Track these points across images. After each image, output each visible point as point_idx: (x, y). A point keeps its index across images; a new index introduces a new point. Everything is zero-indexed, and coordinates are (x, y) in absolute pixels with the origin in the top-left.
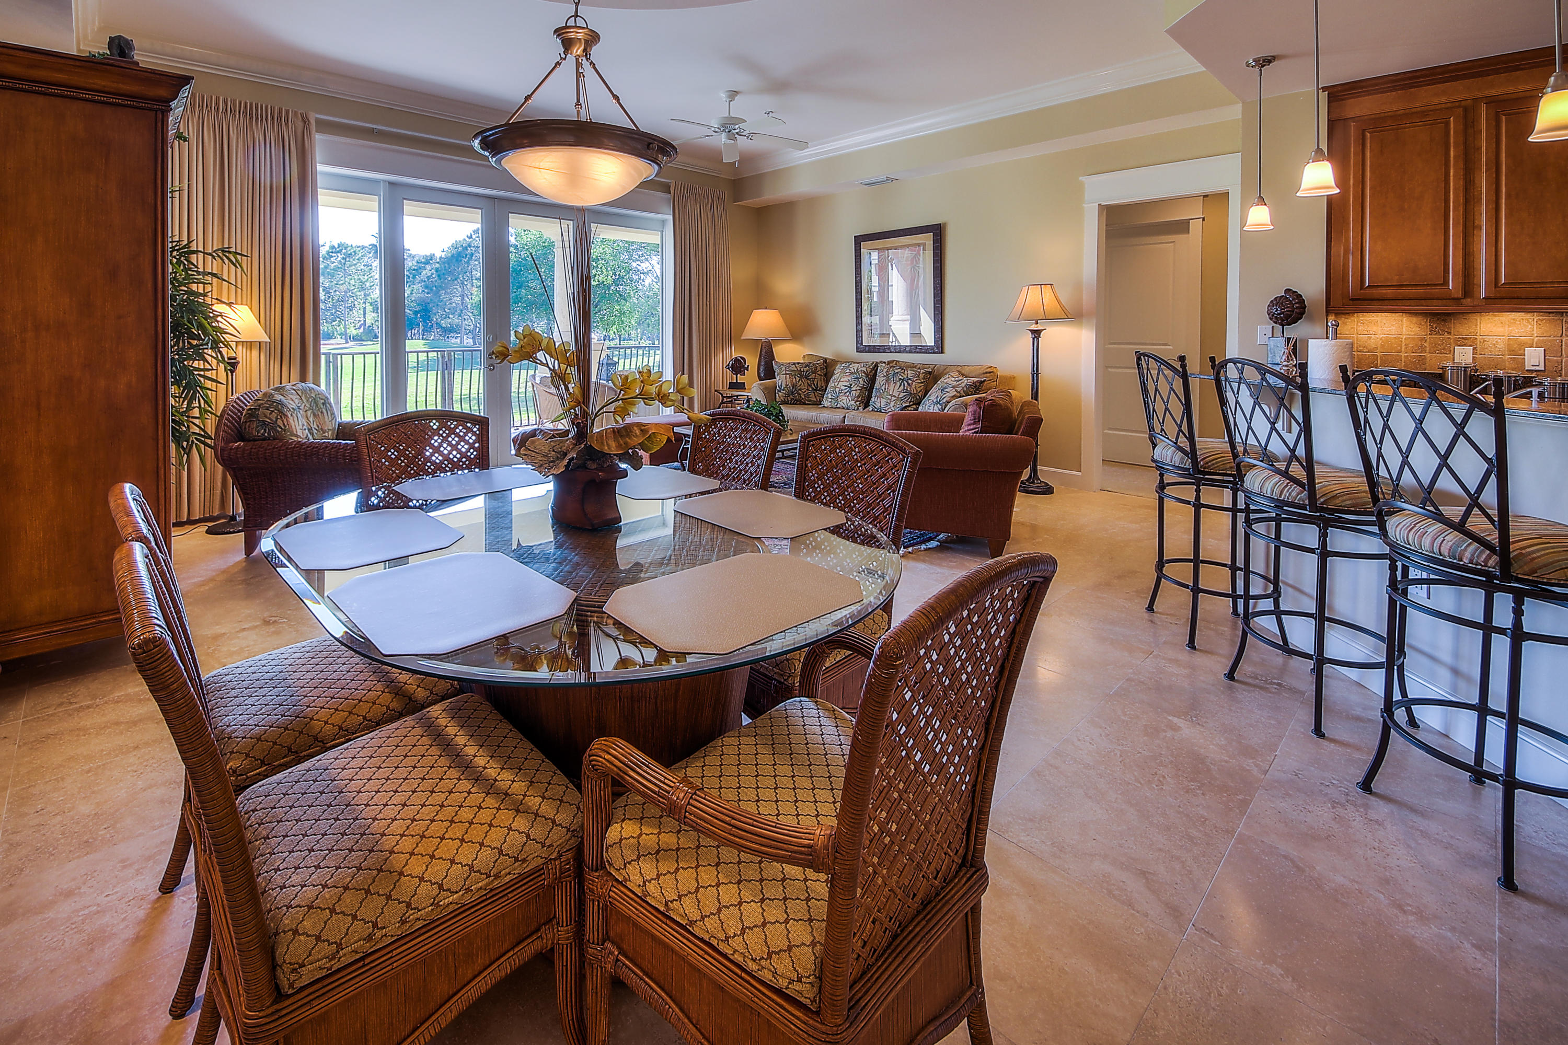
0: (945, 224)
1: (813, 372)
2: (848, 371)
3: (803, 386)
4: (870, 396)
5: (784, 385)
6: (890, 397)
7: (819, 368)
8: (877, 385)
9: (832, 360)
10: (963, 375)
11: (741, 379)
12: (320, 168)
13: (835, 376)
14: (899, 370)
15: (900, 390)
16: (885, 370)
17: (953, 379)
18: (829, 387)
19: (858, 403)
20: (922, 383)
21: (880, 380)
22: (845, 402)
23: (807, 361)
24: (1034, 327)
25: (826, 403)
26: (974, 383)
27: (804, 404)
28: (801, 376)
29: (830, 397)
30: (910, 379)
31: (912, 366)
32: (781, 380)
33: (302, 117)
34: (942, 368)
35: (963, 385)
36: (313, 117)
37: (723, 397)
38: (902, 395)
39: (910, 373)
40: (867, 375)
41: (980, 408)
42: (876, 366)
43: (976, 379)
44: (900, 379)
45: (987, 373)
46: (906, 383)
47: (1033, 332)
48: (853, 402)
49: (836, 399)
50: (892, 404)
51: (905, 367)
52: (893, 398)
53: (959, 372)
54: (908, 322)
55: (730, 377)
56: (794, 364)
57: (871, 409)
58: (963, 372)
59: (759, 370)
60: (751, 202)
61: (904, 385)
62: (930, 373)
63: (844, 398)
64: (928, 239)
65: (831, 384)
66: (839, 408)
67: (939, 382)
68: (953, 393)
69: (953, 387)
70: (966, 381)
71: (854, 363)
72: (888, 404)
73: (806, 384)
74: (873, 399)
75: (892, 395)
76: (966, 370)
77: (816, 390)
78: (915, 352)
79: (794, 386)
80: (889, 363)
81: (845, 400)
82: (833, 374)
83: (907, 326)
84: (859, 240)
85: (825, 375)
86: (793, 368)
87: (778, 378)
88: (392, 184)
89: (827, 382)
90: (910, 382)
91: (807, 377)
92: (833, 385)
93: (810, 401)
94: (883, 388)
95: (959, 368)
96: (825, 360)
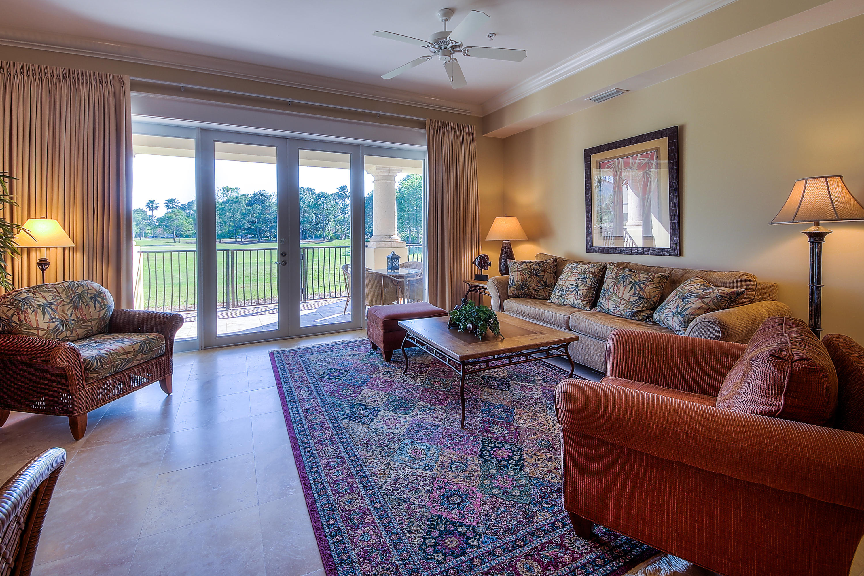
0: (682, 127)
1: (543, 270)
2: (575, 271)
3: (533, 282)
4: (597, 297)
5: (515, 281)
6: (619, 300)
7: (548, 267)
8: (605, 287)
9: (562, 259)
10: (709, 281)
11: (484, 272)
12: (135, 118)
13: (563, 275)
14: (630, 273)
15: (631, 293)
16: (614, 272)
17: (698, 287)
18: (557, 284)
19: (584, 302)
20: (657, 287)
21: (608, 282)
22: (571, 300)
23: (539, 260)
24: (813, 229)
25: (554, 299)
26: (728, 294)
27: (534, 298)
28: (531, 274)
29: (557, 294)
30: (642, 283)
31: (645, 269)
32: (513, 276)
33: (119, 79)
34: (681, 272)
35: (712, 295)
36: (127, 79)
37: (470, 286)
38: (633, 299)
39: (642, 277)
40: (595, 276)
41: (783, 372)
42: (604, 268)
43: (730, 290)
44: (631, 282)
45: (742, 281)
46: (638, 287)
47: (812, 235)
48: (579, 301)
49: (563, 296)
50: (622, 307)
51: (636, 269)
52: (623, 302)
53: (706, 279)
54: (641, 226)
55: (477, 271)
56: (525, 262)
57: (598, 310)
58: (709, 278)
59: (500, 265)
60: (496, 133)
61: (635, 289)
62: (667, 277)
63: (570, 296)
64: (663, 143)
65: (559, 282)
66: (565, 305)
67: (679, 289)
68: (698, 304)
69: (699, 297)
70: (716, 292)
71: (583, 263)
72: (616, 307)
73: (535, 281)
74: (601, 300)
75: (621, 299)
76: (713, 277)
77: (545, 286)
78: (648, 254)
79: (524, 282)
80: (619, 264)
81: (571, 299)
82: (561, 272)
83: (640, 229)
84: (588, 154)
85: (555, 273)
86: (524, 266)
87: (510, 274)
88: (204, 130)
89: (557, 279)
90: (642, 286)
91: (536, 275)
92: (561, 283)
93: (539, 296)
94: (612, 290)
95: (704, 274)
96: (555, 260)
